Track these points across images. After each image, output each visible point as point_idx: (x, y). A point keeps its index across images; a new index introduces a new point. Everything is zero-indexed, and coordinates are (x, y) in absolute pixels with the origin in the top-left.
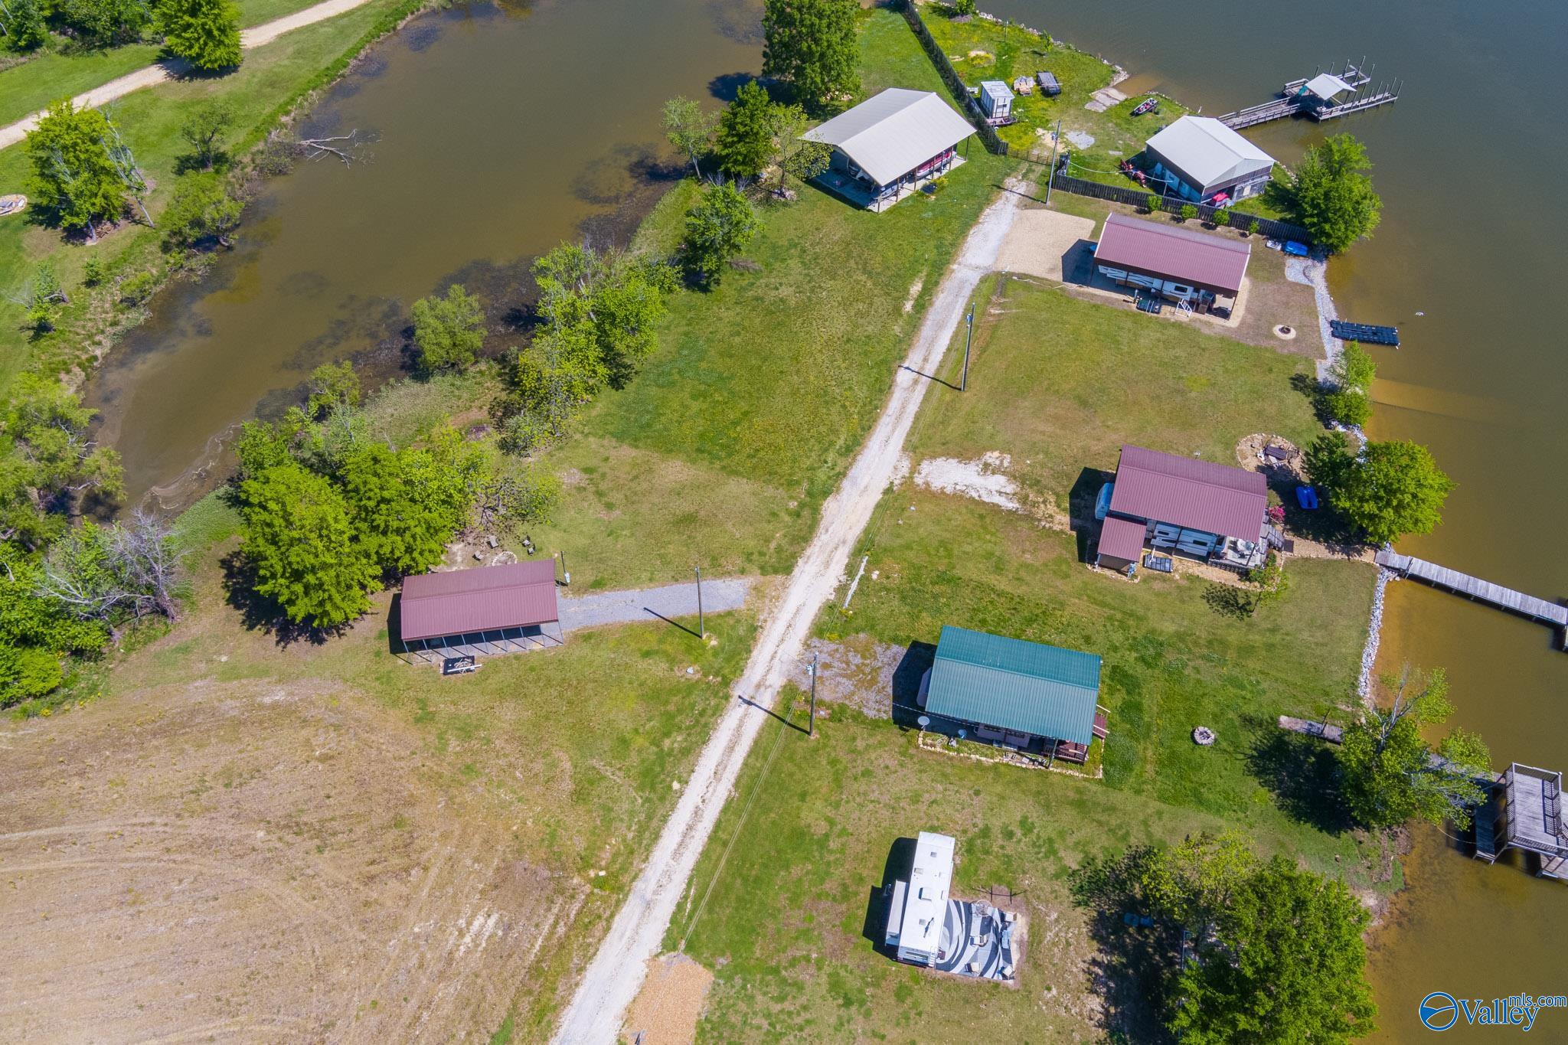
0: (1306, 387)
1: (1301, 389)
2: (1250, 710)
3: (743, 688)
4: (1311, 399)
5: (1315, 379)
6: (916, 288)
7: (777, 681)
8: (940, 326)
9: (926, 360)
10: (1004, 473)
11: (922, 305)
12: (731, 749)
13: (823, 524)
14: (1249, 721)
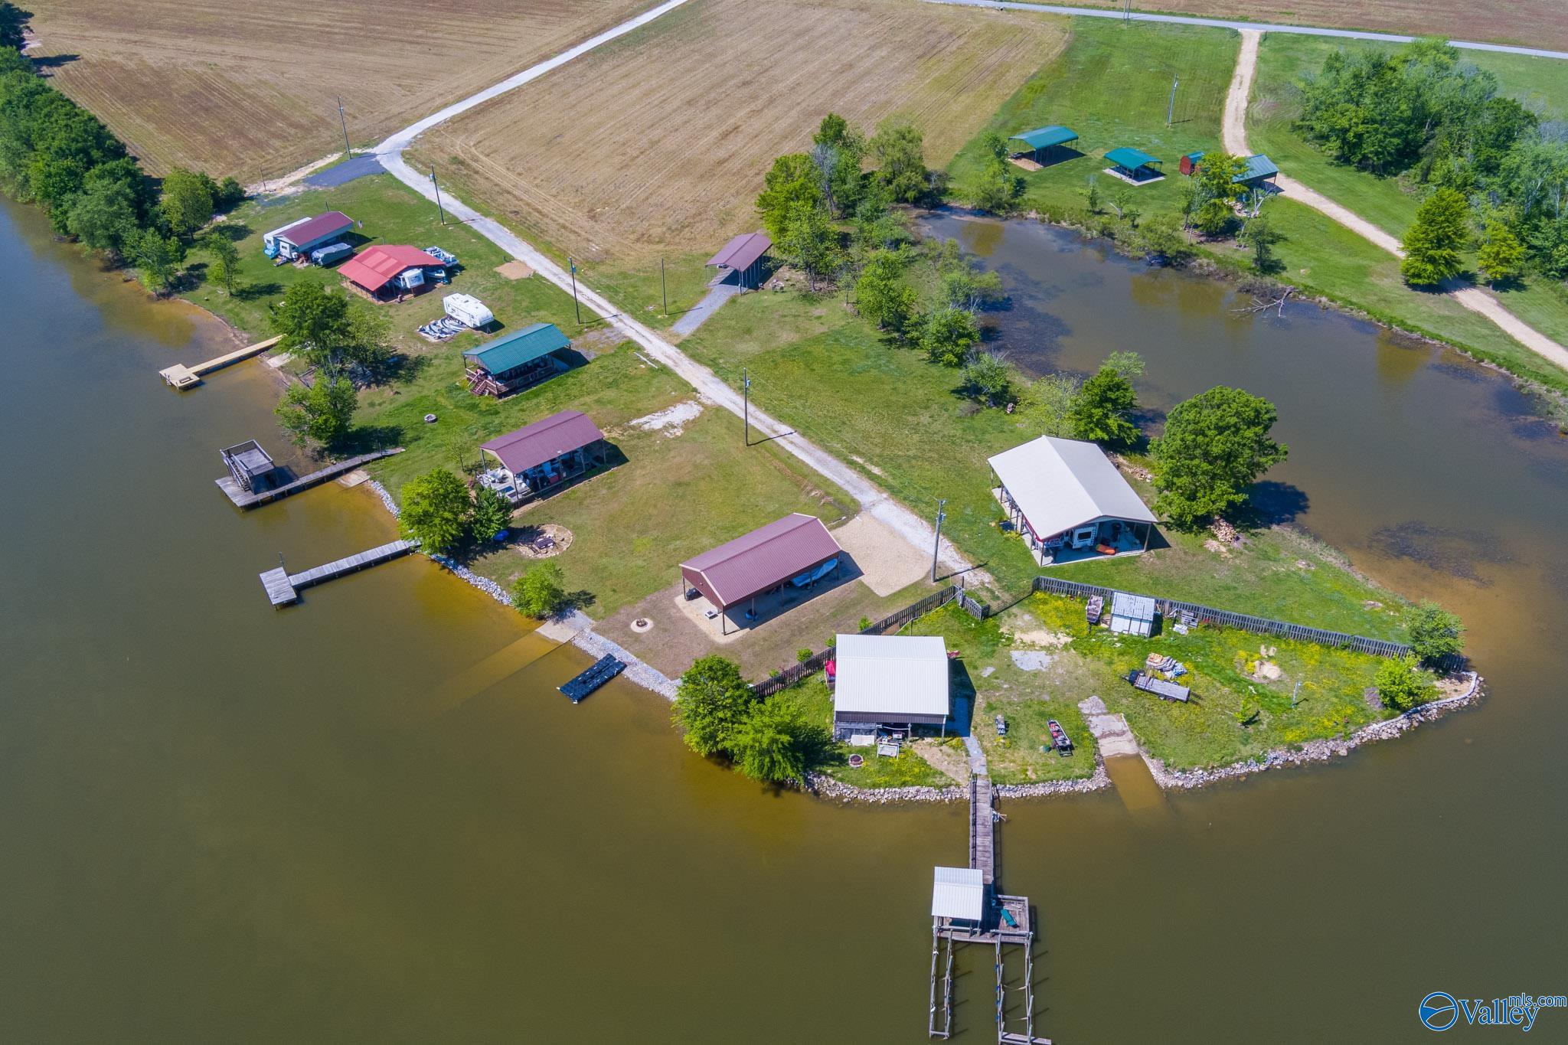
0: (579, 599)
1: (579, 594)
2: (422, 442)
3: (625, 316)
4: (566, 593)
5: (579, 609)
6: (876, 470)
7: (615, 325)
8: (819, 461)
9: (792, 443)
10: (660, 430)
11: (851, 464)
12: (599, 306)
13: (697, 365)
14: (417, 439)
